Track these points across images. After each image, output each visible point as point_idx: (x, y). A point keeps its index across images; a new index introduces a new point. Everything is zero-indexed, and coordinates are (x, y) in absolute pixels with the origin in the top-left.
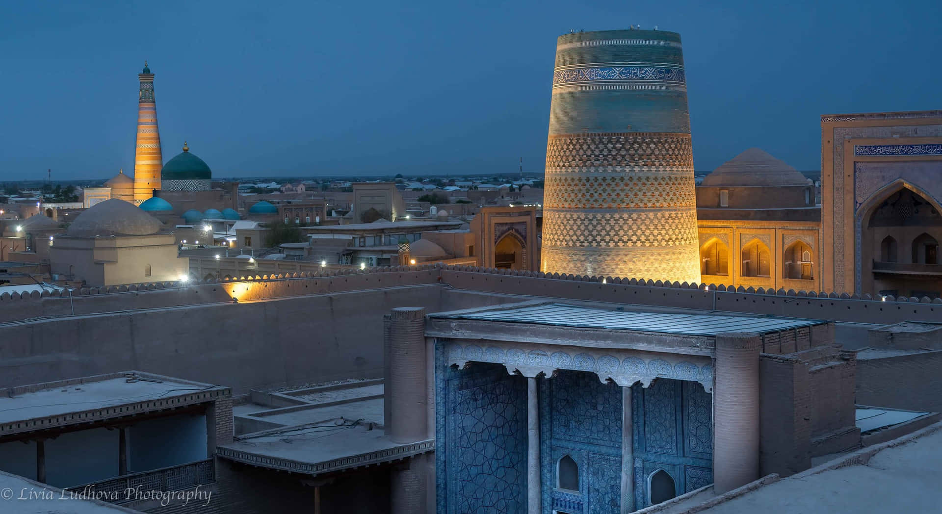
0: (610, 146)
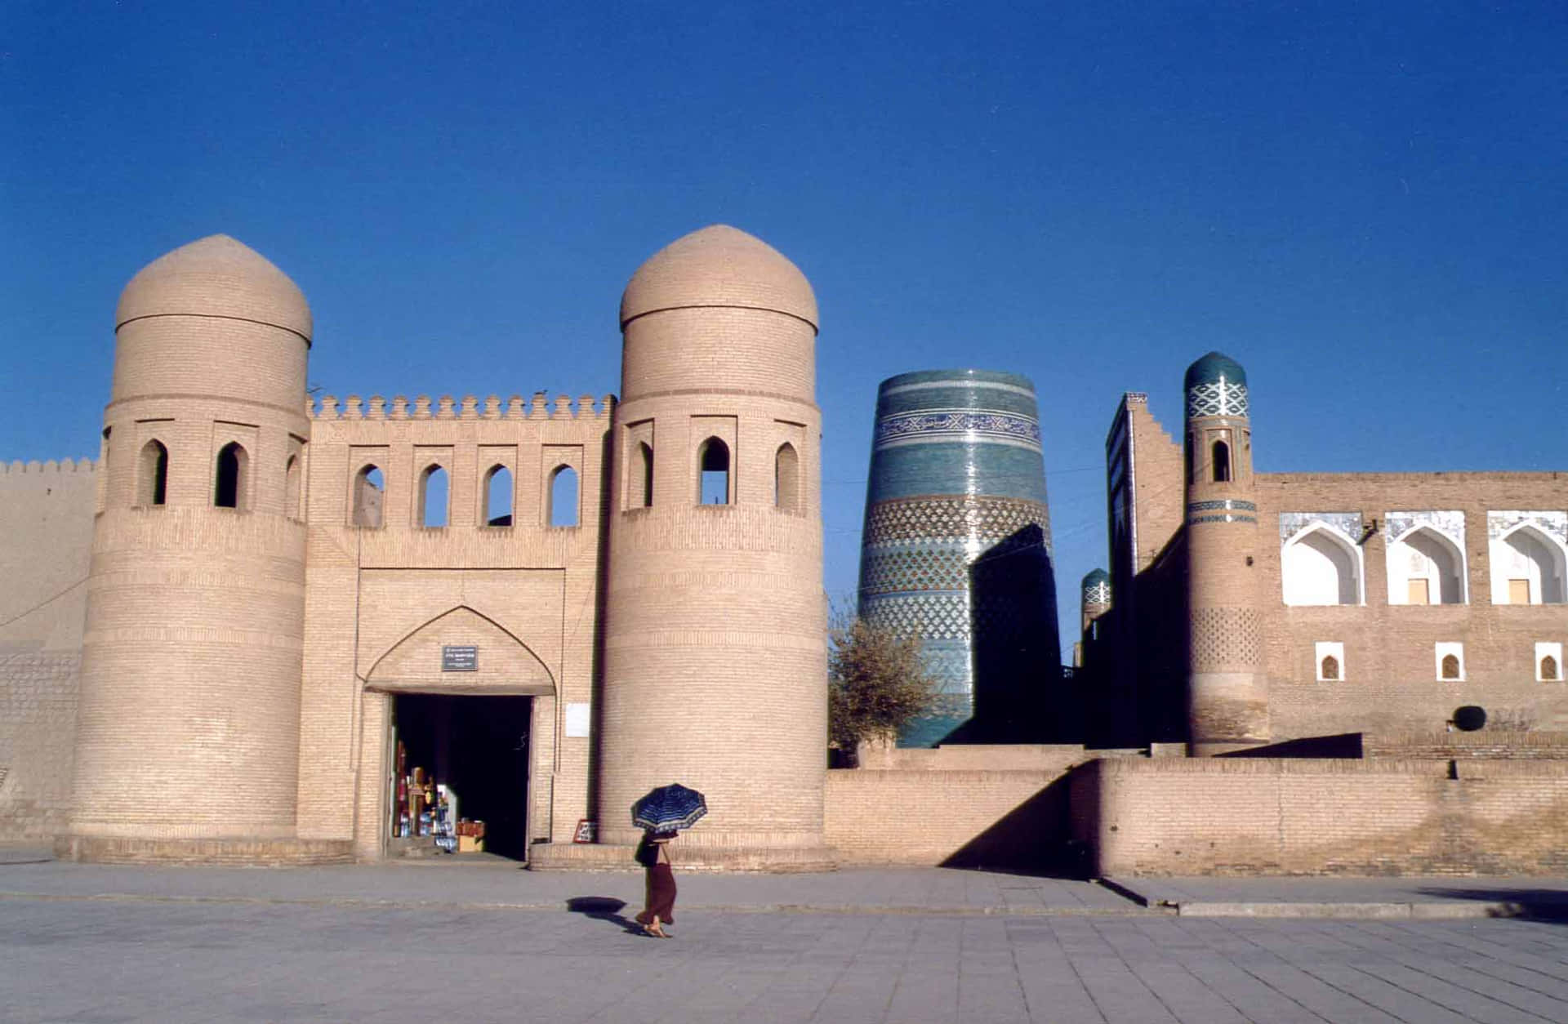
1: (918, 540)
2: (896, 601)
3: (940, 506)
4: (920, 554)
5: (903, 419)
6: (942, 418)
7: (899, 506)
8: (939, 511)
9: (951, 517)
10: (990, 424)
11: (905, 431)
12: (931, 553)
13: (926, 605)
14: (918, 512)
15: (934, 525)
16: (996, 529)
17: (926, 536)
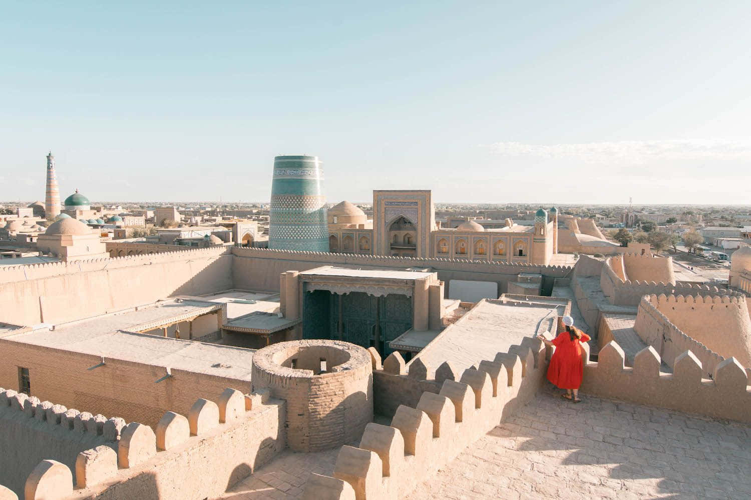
0: (297, 200)
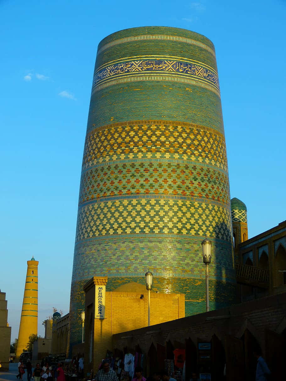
1: (140, 155)
2: (121, 203)
3: (158, 129)
4: (142, 165)
5: (126, 63)
6: (159, 62)
7: (124, 128)
8: (158, 133)
9: (167, 138)
10: (194, 71)
11: (128, 71)
12: (151, 165)
13: (148, 206)
14: (140, 133)
15: (154, 143)
16: (200, 150)
17: (147, 151)
